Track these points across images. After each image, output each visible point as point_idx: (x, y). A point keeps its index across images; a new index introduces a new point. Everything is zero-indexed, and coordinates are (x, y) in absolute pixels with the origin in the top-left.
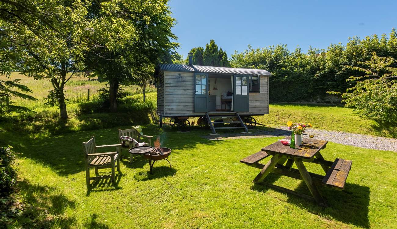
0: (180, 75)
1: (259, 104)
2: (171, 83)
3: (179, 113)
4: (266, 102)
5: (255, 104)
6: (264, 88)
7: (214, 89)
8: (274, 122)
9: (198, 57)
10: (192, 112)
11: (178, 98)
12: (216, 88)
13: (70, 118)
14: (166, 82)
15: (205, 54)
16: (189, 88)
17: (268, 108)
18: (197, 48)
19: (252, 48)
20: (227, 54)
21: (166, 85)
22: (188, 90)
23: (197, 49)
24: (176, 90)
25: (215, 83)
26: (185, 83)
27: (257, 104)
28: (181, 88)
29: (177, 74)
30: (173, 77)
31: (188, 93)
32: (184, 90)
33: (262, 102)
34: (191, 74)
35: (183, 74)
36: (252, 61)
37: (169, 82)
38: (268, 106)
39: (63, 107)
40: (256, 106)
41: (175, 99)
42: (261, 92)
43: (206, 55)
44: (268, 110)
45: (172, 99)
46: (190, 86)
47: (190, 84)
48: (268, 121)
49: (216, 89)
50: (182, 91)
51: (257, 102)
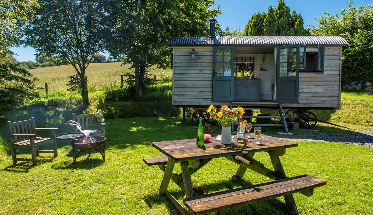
0: (194, 50)
1: (321, 91)
2: (183, 61)
3: (192, 102)
4: (336, 87)
5: (313, 91)
6: (333, 65)
7: (262, 69)
8: (366, 122)
9: (258, 26)
10: (210, 101)
11: (190, 82)
12: (264, 68)
13: (91, 106)
14: (175, 60)
15: (267, 21)
16: (207, 68)
17: (339, 97)
18: (257, 13)
19: (353, 5)
20: (303, 18)
21: (176, 65)
22: (204, 70)
23: (257, 15)
24: (188, 72)
25: (264, 61)
26: (200, 61)
27: (317, 91)
28: (195, 68)
29: (189, 49)
30: (184, 54)
31: (205, 75)
32: (200, 70)
33: (327, 87)
34: (210, 49)
35: (197, 49)
36: (349, 26)
37: (179, 61)
38: (339, 94)
39: (85, 93)
40: (315, 93)
41: (188, 82)
42: (325, 73)
43: (267, 23)
44: (339, 101)
45: (183, 82)
46: (208, 64)
47: (208, 62)
48: (356, 120)
49: (265, 70)
50: (197, 72)
51: (318, 87)
